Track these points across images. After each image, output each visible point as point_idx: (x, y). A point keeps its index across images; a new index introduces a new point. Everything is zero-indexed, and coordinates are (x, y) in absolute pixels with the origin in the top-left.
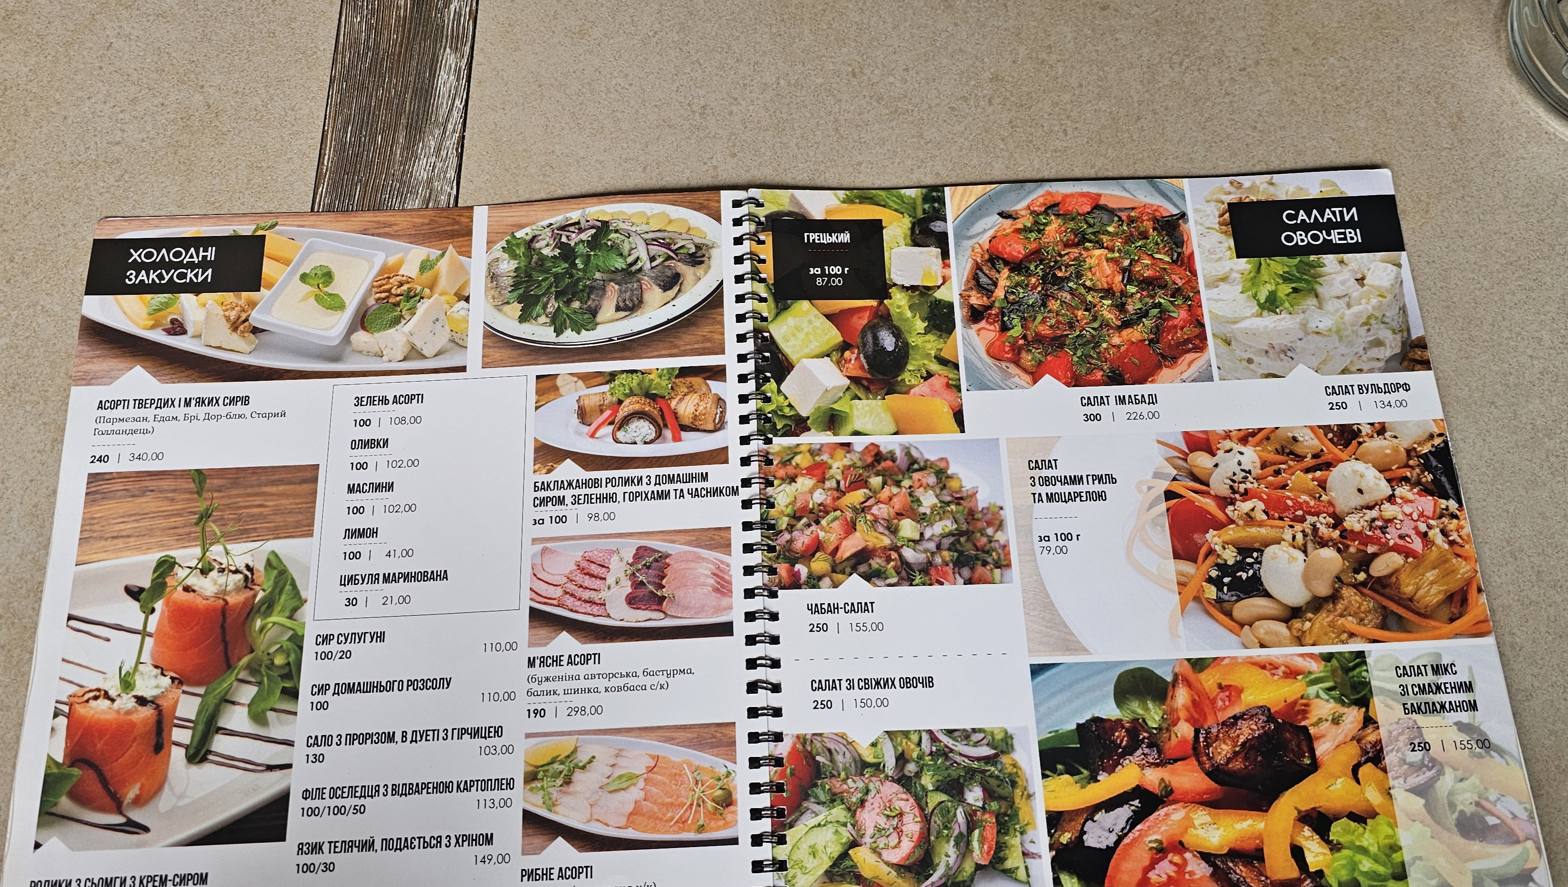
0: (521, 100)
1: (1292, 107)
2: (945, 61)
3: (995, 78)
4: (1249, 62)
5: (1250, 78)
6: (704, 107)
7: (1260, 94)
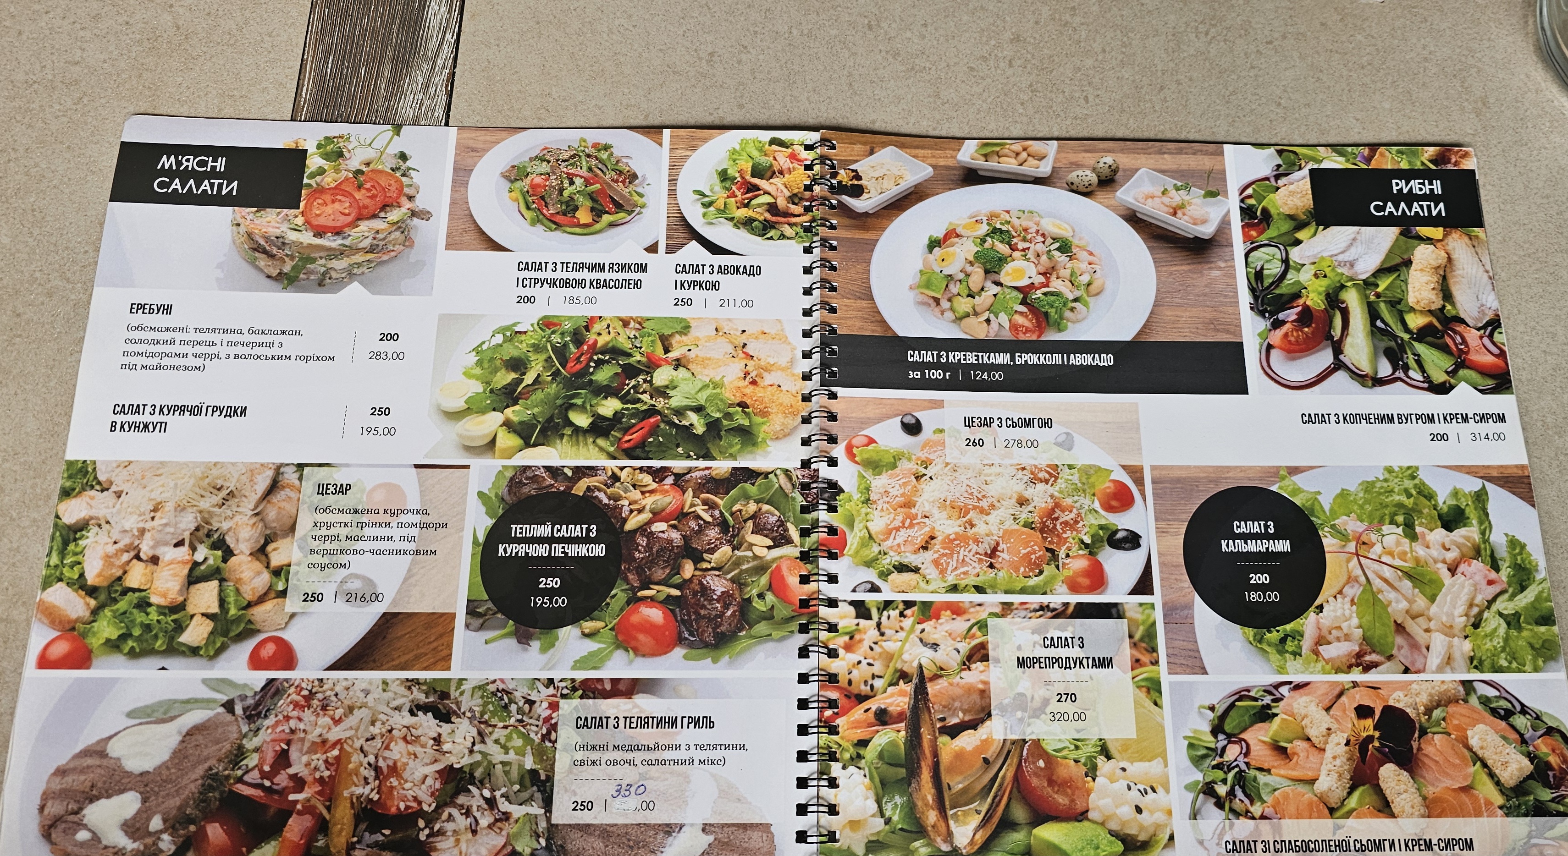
0: (517, 37)
1: (1317, 84)
2: (965, 18)
3: (1017, 39)
4: (1276, 35)
5: (1276, 52)
6: (711, 54)
7: (1286, 69)
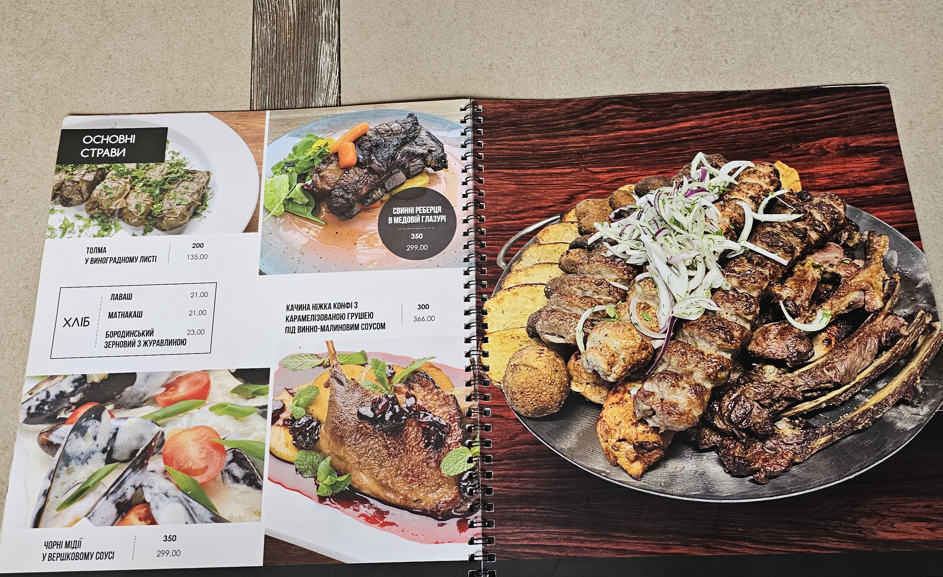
0: (374, 70)
1: (872, 33)
2: (643, 22)
3: (677, 30)
4: (841, 6)
5: (843, 16)
6: (491, 65)
7: (851, 26)
